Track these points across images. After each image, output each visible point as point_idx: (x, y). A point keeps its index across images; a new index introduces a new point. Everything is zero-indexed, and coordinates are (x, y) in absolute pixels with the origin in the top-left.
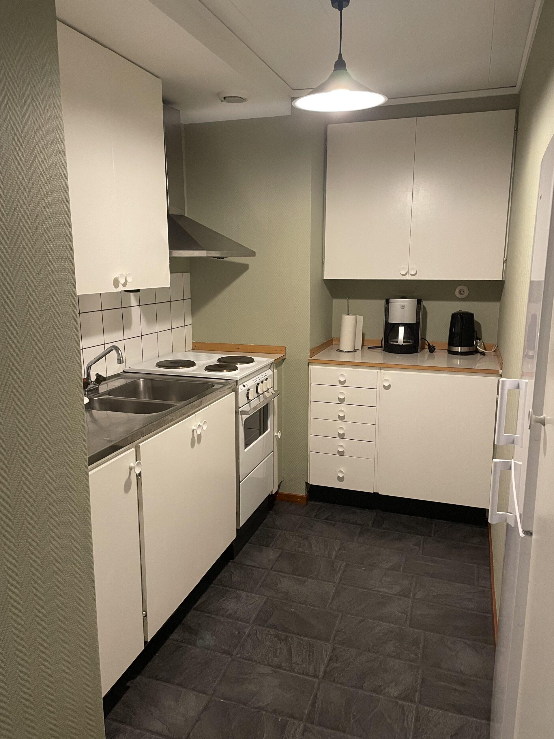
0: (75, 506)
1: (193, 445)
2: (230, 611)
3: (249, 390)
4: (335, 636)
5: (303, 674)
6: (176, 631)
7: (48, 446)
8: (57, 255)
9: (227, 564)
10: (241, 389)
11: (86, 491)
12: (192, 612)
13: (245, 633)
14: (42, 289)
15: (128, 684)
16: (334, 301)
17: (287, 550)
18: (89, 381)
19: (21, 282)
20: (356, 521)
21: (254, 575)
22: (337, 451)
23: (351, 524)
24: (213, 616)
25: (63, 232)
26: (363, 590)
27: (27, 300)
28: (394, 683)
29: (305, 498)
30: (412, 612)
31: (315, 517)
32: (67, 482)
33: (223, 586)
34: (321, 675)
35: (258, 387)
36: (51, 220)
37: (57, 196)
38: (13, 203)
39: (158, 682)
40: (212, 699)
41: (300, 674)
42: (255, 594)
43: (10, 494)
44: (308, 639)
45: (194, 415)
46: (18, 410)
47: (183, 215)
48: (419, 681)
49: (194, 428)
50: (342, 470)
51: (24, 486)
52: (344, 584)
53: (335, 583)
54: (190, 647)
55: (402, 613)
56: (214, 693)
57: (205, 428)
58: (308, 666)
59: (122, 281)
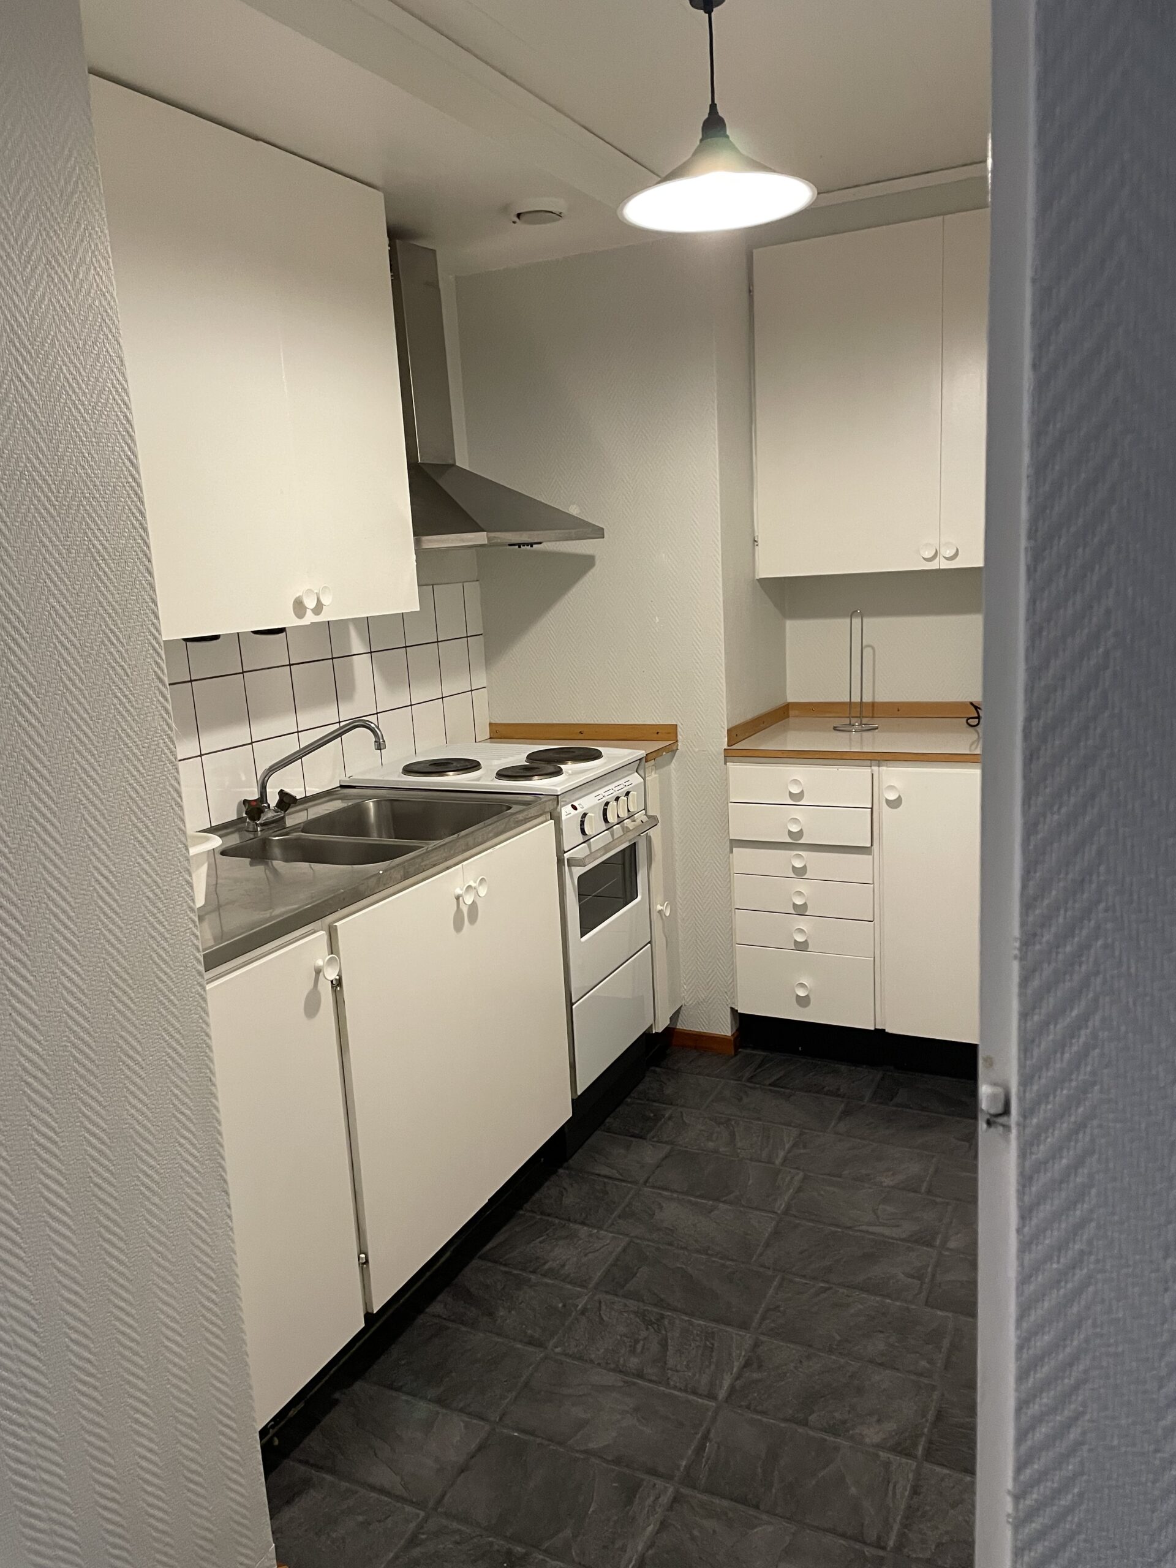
0: (178, 1036)
1: (458, 926)
2: (551, 1263)
3: (585, 815)
4: (763, 1318)
5: (686, 1391)
6: (440, 1298)
7: (114, 919)
8: (114, 557)
9: (555, 1172)
10: (566, 811)
11: (201, 1007)
12: (475, 1263)
13: (578, 1306)
14: (86, 623)
15: (337, 1395)
16: (789, 624)
17: (681, 1146)
18: (266, 805)
19: (40, 610)
20: (838, 1089)
21: (608, 1193)
22: (793, 941)
23: (826, 1094)
24: (515, 1272)
25: (127, 511)
26: (833, 1229)
27: (55, 644)
28: (876, 1418)
29: (730, 1040)
30: (934, 1276)
31: (750, 1080)
32: (157, 989)
33: (542, 1213)
34: (722, 1394)
35: (606, 809)
36: (99, 490)
37: (109, 444)
38: (17, 462)
39: (394, 1394)
40: (497, 1430)
41: (680, 1390)
42: (606, 1231)
43: (36, 1008)
44: (704, 1323)
45: (460, 865)
46: (47, 850)
47: (451, 462)
48: (931, 1415)
49: (458, 891)
50: (806, 982)
51: (65, 993)
52: (795, 1216)
53: (776, 1213)
54: (464, 1329)
55: (913, 1277)
56: (501, 1419)
57: (483, 891)
58: (697, 1375)
59: (310, 603)
